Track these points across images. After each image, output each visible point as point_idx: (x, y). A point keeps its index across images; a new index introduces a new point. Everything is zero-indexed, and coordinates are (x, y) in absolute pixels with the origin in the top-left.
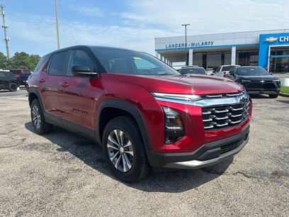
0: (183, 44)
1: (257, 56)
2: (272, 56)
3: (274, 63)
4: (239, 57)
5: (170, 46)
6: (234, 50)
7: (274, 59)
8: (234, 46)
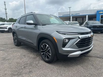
0: (68, 15)
1: (95, 19)
2: (101, 19)
3: (102, 21)
4: (89, 19)
5: (64, 15)
6: (87, 16)
7: (102, 19)
8: (87, 15)
